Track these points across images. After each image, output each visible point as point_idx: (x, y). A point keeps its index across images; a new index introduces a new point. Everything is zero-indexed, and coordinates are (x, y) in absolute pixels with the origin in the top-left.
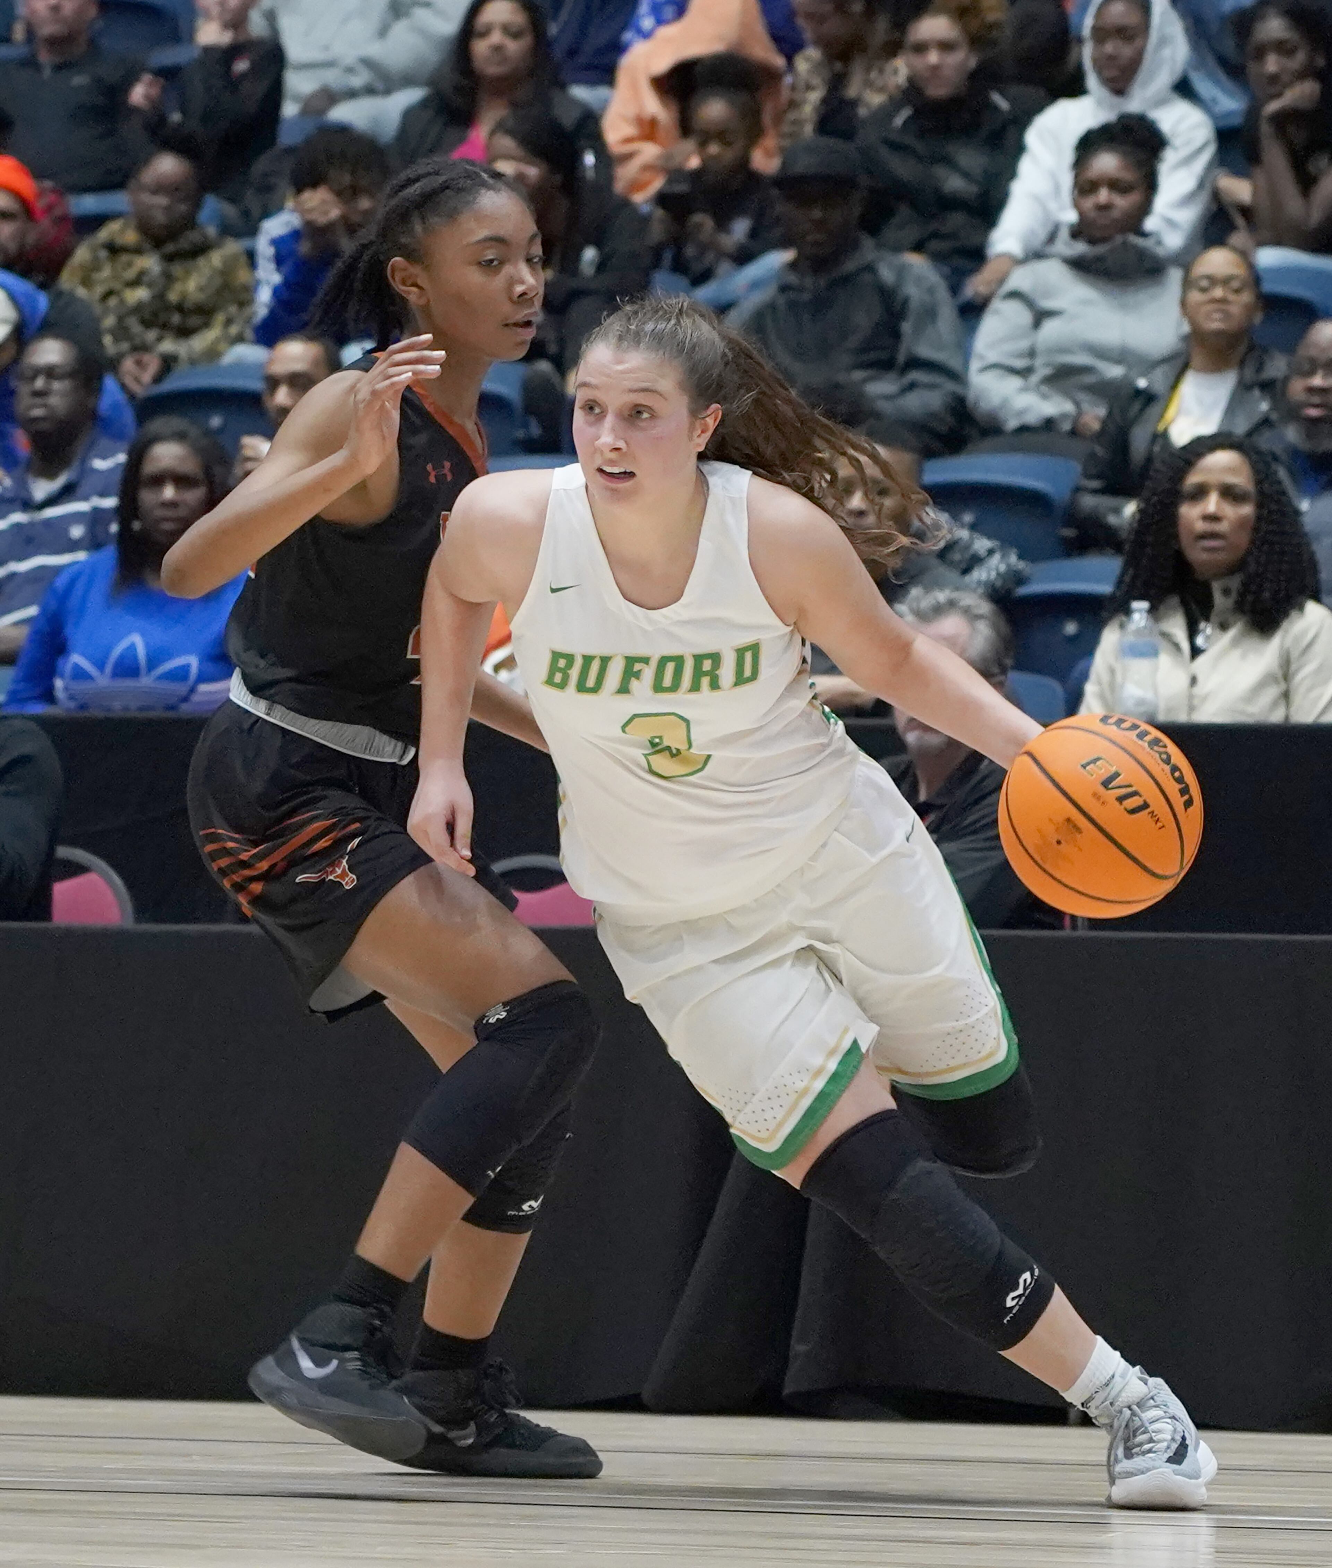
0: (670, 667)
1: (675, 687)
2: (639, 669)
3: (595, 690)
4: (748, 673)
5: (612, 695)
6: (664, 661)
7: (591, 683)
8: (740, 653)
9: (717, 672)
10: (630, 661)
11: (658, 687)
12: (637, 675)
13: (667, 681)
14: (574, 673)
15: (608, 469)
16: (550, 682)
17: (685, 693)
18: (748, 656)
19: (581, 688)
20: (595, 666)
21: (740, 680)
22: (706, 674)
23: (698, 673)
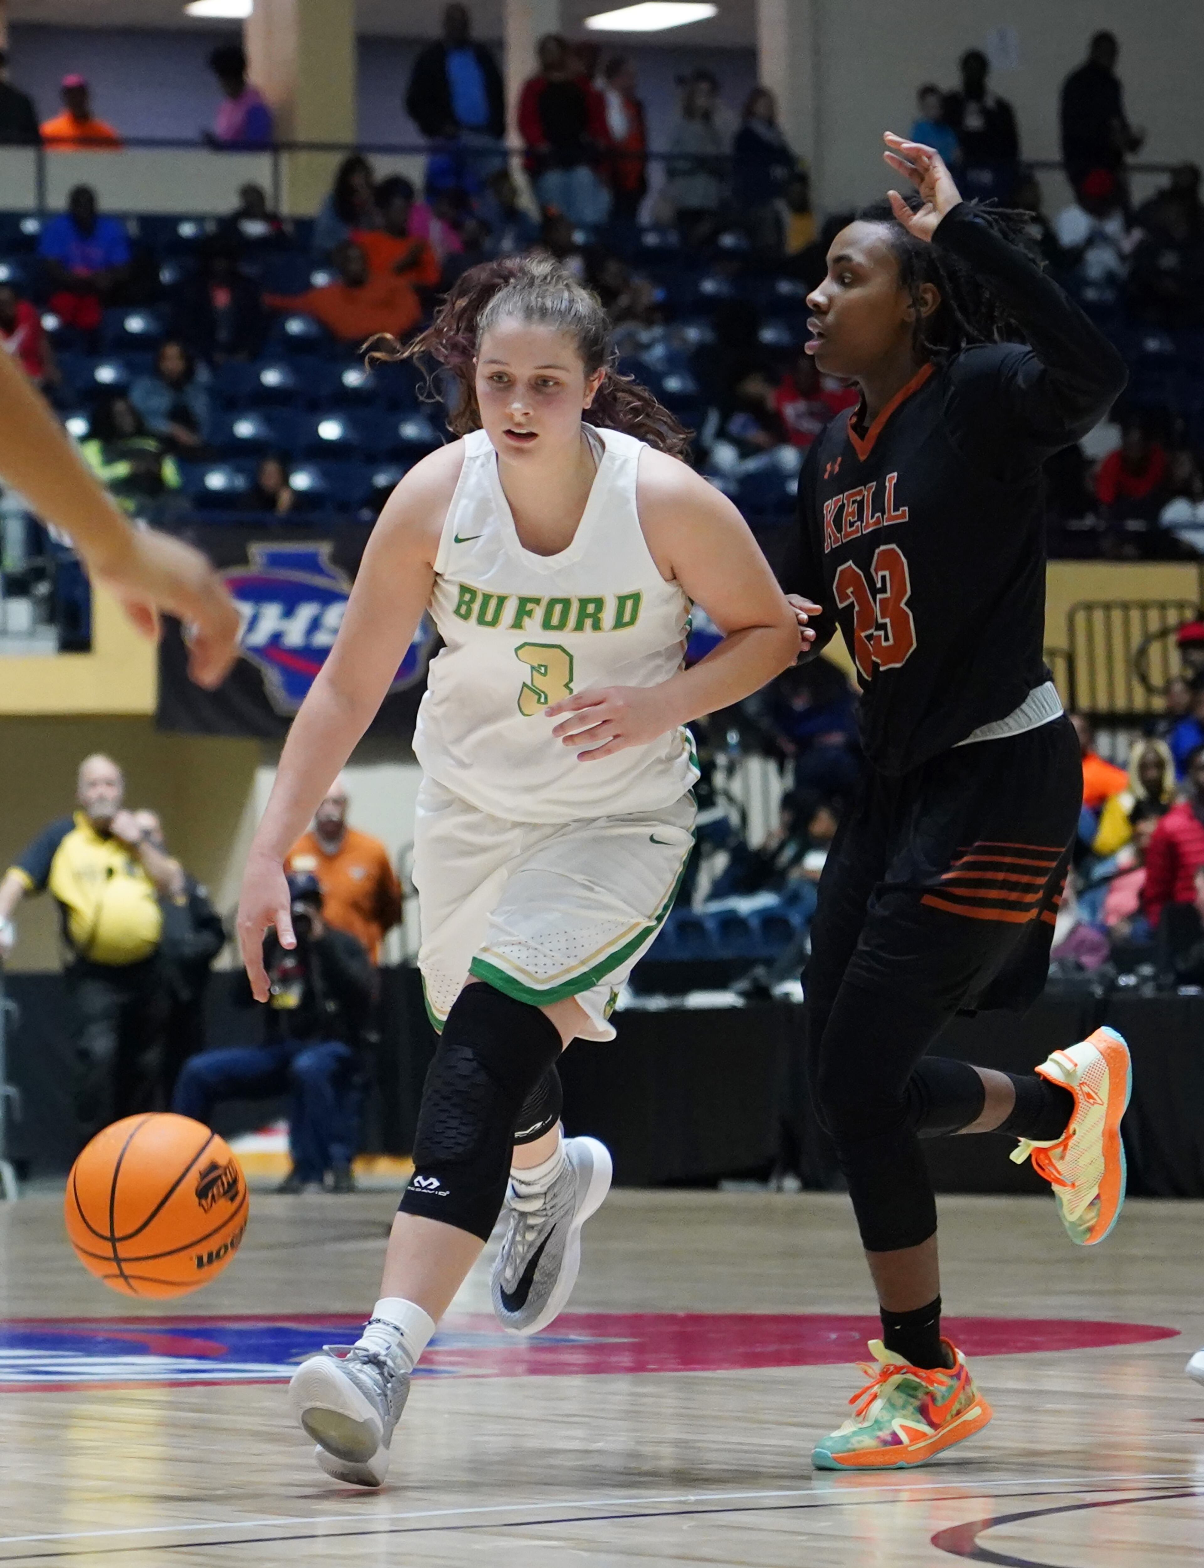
0: (558, 608)
1: (561, 626)
2: (531, 608)
3: (494, 623)
4: (627, 618)
5: (507, 629)
6: (553, 602)
7: (489, 617)
8: (622, 600)
9: (599, 615)
10: (523, 601)
11: (547, 625)
12: (530, 614)
13: (555, 621)
14: (476, 607)
15: (517, 431)
16: (457, 612)
17: (570, 632)
18: (629, 604)
19: (481, 621)
20: (493, 603)
21: (619, 624)
22: (589, 616)
23: (582, 615)
